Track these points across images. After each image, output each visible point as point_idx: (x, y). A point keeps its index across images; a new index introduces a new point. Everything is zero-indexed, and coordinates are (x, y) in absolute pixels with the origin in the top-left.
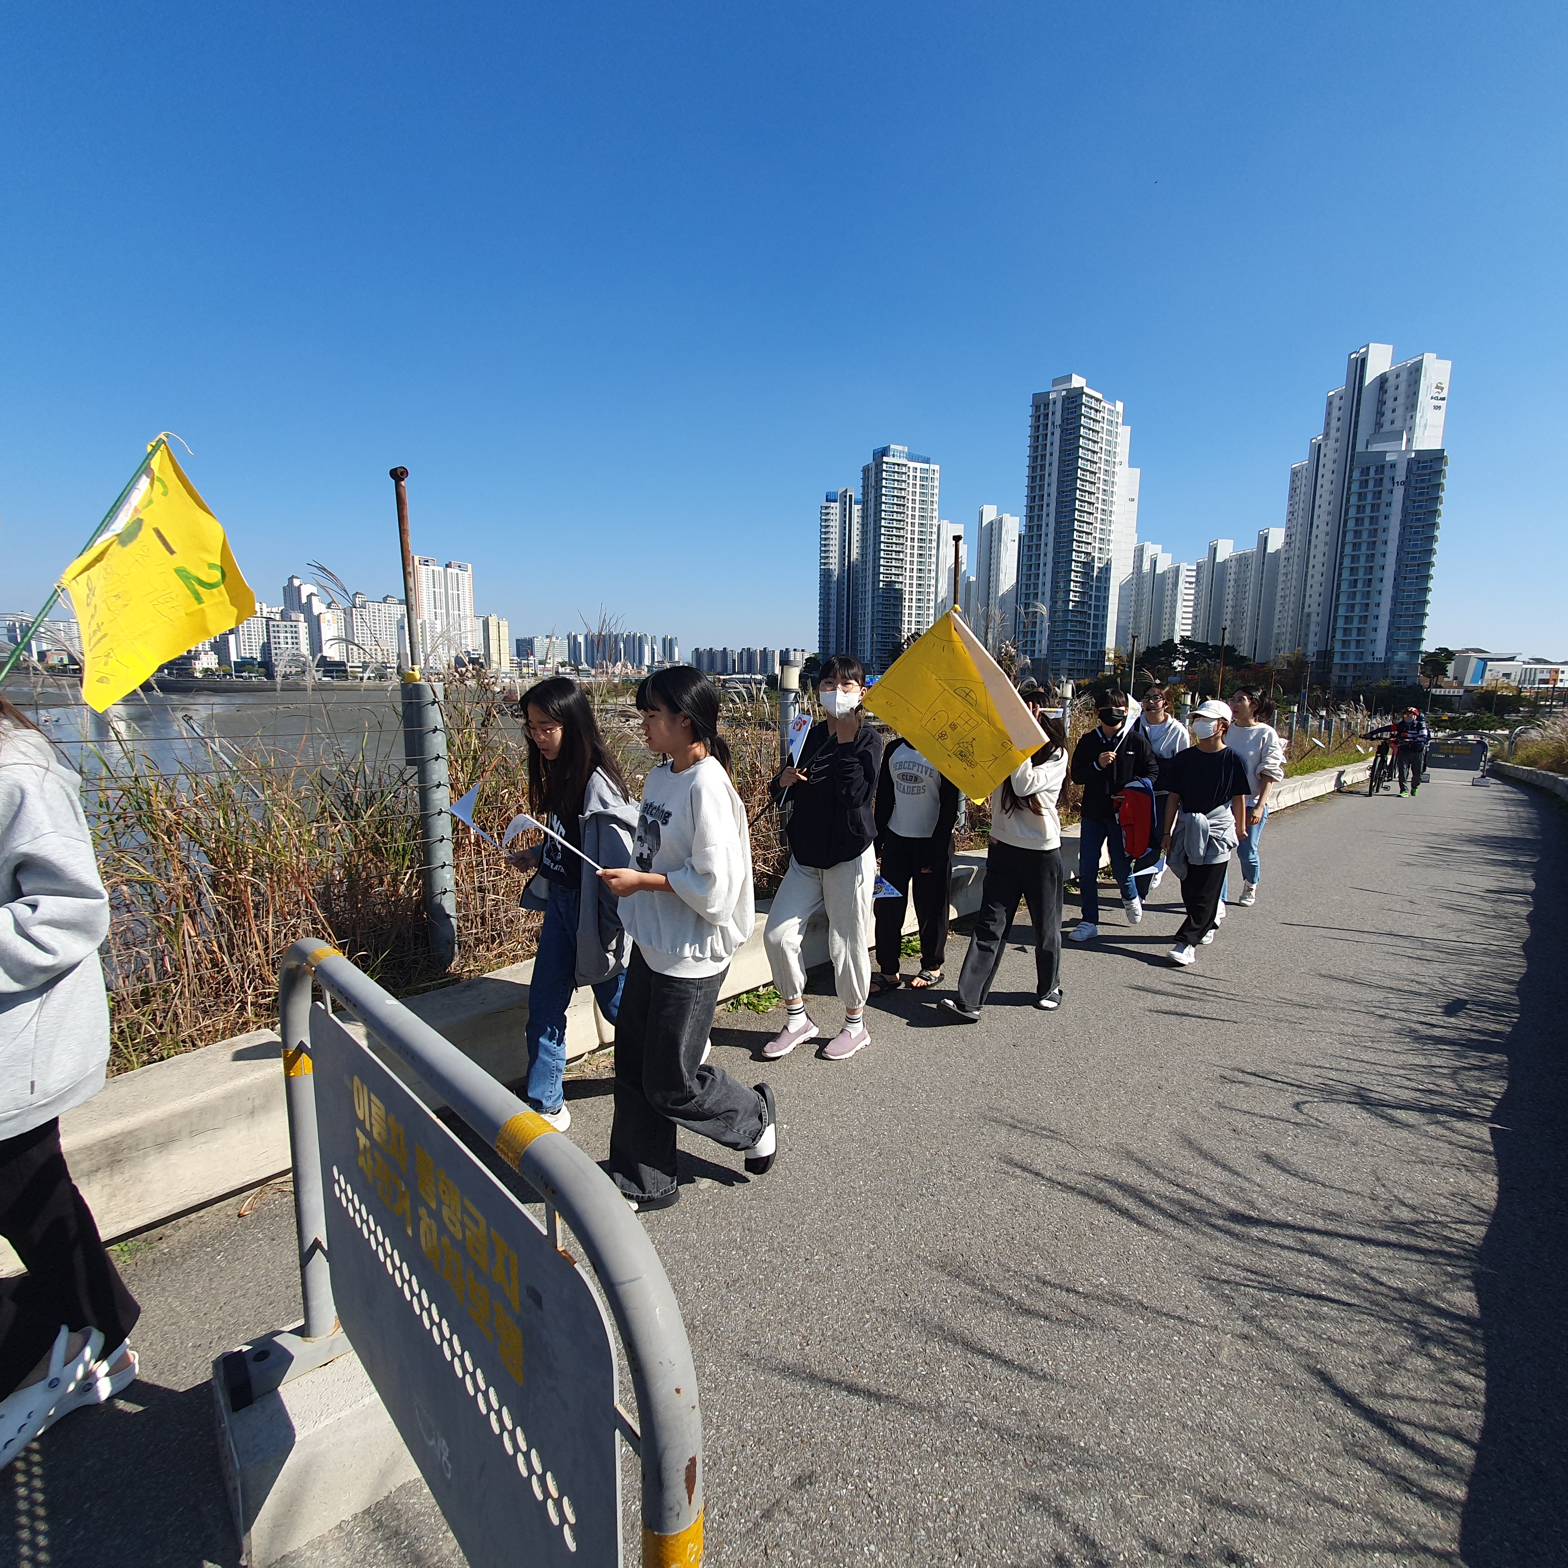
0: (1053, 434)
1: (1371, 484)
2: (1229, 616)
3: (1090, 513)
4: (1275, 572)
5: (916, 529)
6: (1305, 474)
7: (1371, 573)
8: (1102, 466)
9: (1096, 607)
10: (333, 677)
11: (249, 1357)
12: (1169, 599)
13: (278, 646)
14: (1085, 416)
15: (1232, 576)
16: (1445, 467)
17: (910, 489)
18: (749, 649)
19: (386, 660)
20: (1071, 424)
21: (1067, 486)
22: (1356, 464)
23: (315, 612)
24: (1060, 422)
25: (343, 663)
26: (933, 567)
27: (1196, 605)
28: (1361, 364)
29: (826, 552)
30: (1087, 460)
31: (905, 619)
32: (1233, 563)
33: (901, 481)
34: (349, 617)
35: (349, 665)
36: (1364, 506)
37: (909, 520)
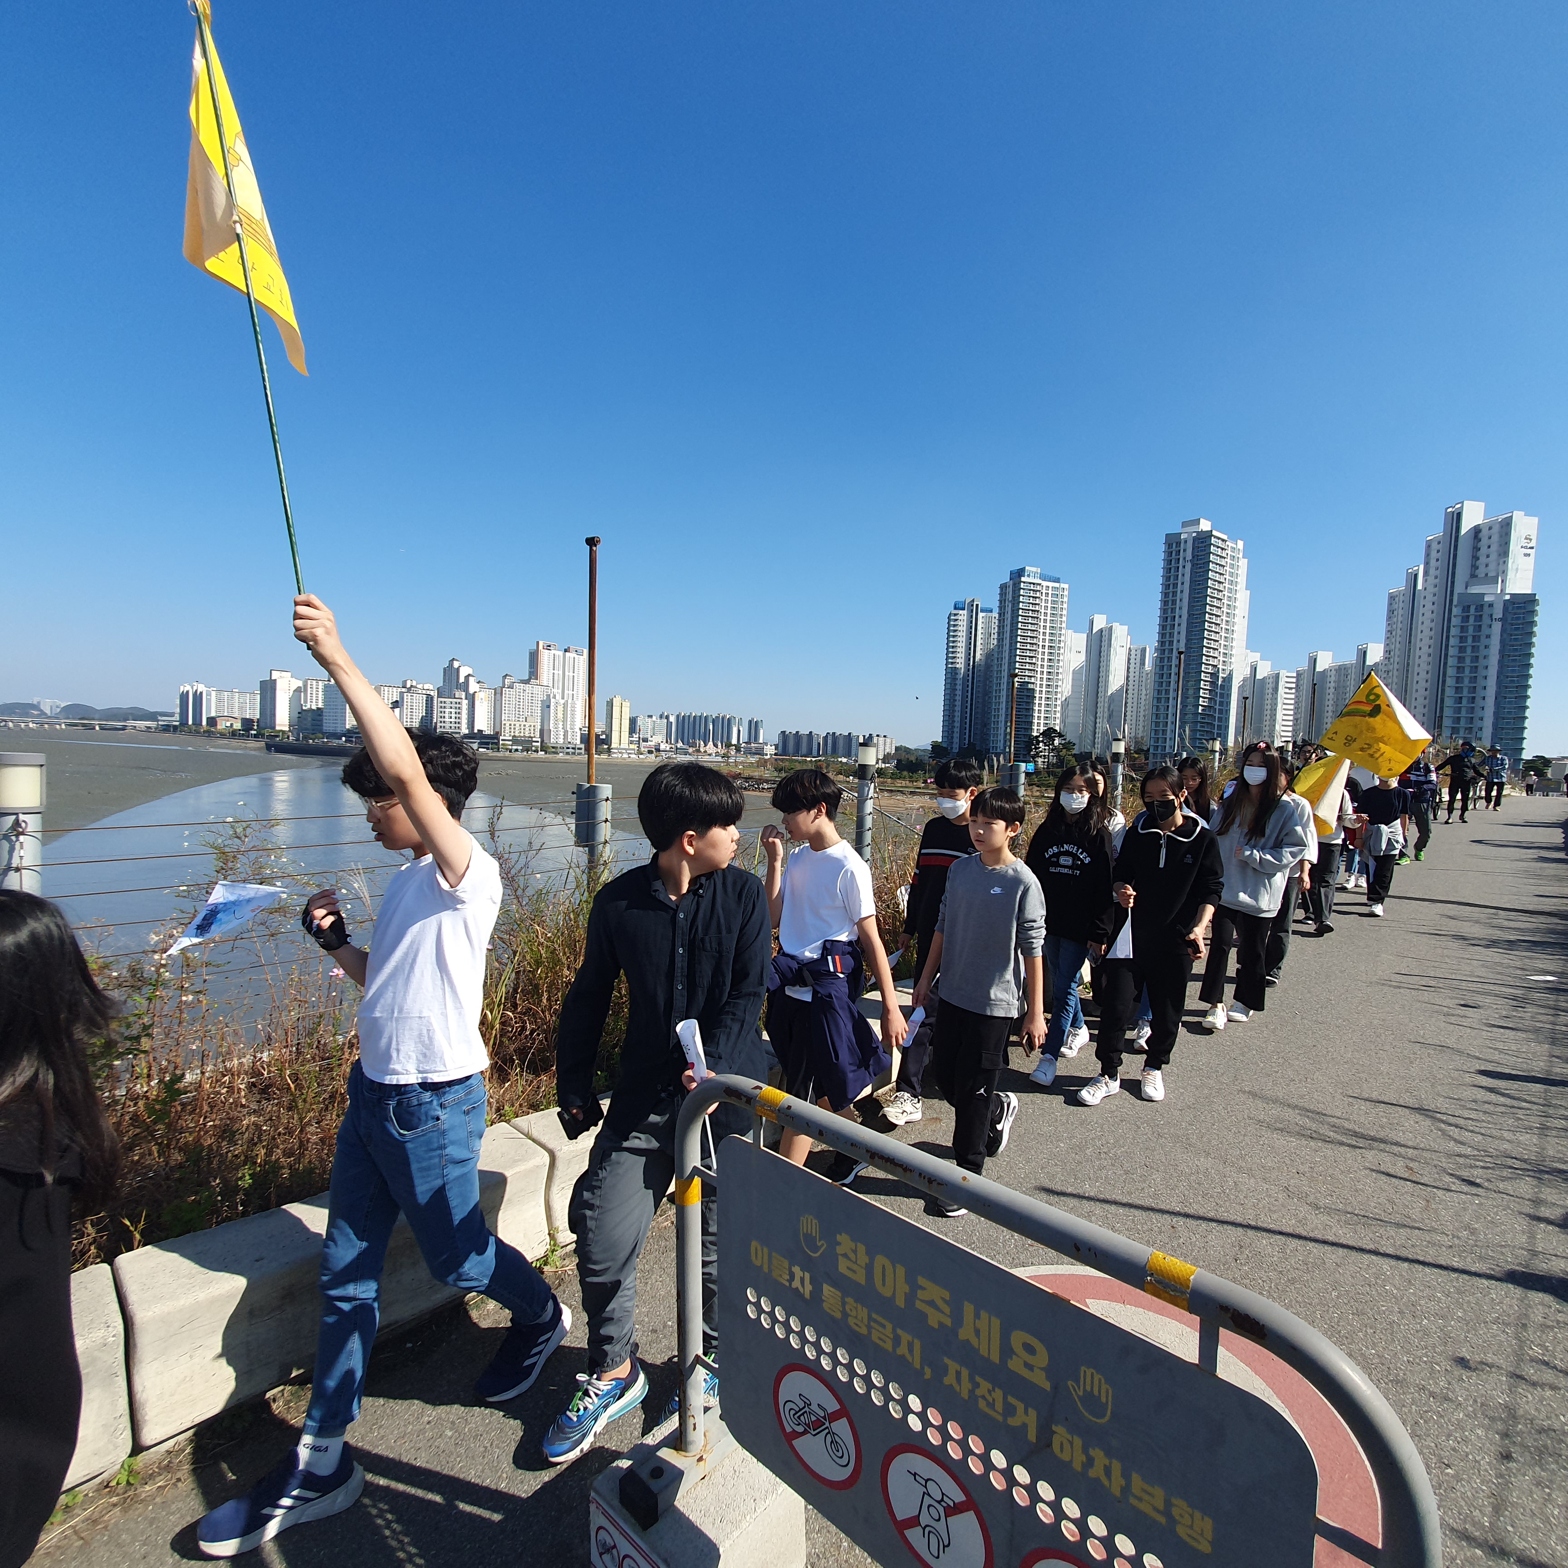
0: (1184, 567)
1: (1472, 619)
2: (1329, 720)
3: (1217, 633)
5: (1047, 638)
6: (1402, 598)
7: (1474, 693)
8: (1226, 593)
9: (1221, 711)
10: (488, 749)
11: (644, 1474)
12: (1269, 702)
13: (442, 720)
14: (1214, 554)
15: (1332, 684)
16: (1537, 608)
17: (1043, 604)
18: (834, 734)
19: (532, 735)
20: (1201, 559)
21: (1197, 610)
22: (1455, 602)
23: (471, 691)
24: (1191, 558)
25: (496, 736)
26: (1061, 670)
27: (1297, 709)
28: (1456, 518)
29: (953, 652)
30: (1215, 589)
31: (1036, 714)
32: (1333, 672)
33: (1036, 598)
34: (498, 696)
35: (501, 738)
36: (1466, 637)
37: (1042, 630)
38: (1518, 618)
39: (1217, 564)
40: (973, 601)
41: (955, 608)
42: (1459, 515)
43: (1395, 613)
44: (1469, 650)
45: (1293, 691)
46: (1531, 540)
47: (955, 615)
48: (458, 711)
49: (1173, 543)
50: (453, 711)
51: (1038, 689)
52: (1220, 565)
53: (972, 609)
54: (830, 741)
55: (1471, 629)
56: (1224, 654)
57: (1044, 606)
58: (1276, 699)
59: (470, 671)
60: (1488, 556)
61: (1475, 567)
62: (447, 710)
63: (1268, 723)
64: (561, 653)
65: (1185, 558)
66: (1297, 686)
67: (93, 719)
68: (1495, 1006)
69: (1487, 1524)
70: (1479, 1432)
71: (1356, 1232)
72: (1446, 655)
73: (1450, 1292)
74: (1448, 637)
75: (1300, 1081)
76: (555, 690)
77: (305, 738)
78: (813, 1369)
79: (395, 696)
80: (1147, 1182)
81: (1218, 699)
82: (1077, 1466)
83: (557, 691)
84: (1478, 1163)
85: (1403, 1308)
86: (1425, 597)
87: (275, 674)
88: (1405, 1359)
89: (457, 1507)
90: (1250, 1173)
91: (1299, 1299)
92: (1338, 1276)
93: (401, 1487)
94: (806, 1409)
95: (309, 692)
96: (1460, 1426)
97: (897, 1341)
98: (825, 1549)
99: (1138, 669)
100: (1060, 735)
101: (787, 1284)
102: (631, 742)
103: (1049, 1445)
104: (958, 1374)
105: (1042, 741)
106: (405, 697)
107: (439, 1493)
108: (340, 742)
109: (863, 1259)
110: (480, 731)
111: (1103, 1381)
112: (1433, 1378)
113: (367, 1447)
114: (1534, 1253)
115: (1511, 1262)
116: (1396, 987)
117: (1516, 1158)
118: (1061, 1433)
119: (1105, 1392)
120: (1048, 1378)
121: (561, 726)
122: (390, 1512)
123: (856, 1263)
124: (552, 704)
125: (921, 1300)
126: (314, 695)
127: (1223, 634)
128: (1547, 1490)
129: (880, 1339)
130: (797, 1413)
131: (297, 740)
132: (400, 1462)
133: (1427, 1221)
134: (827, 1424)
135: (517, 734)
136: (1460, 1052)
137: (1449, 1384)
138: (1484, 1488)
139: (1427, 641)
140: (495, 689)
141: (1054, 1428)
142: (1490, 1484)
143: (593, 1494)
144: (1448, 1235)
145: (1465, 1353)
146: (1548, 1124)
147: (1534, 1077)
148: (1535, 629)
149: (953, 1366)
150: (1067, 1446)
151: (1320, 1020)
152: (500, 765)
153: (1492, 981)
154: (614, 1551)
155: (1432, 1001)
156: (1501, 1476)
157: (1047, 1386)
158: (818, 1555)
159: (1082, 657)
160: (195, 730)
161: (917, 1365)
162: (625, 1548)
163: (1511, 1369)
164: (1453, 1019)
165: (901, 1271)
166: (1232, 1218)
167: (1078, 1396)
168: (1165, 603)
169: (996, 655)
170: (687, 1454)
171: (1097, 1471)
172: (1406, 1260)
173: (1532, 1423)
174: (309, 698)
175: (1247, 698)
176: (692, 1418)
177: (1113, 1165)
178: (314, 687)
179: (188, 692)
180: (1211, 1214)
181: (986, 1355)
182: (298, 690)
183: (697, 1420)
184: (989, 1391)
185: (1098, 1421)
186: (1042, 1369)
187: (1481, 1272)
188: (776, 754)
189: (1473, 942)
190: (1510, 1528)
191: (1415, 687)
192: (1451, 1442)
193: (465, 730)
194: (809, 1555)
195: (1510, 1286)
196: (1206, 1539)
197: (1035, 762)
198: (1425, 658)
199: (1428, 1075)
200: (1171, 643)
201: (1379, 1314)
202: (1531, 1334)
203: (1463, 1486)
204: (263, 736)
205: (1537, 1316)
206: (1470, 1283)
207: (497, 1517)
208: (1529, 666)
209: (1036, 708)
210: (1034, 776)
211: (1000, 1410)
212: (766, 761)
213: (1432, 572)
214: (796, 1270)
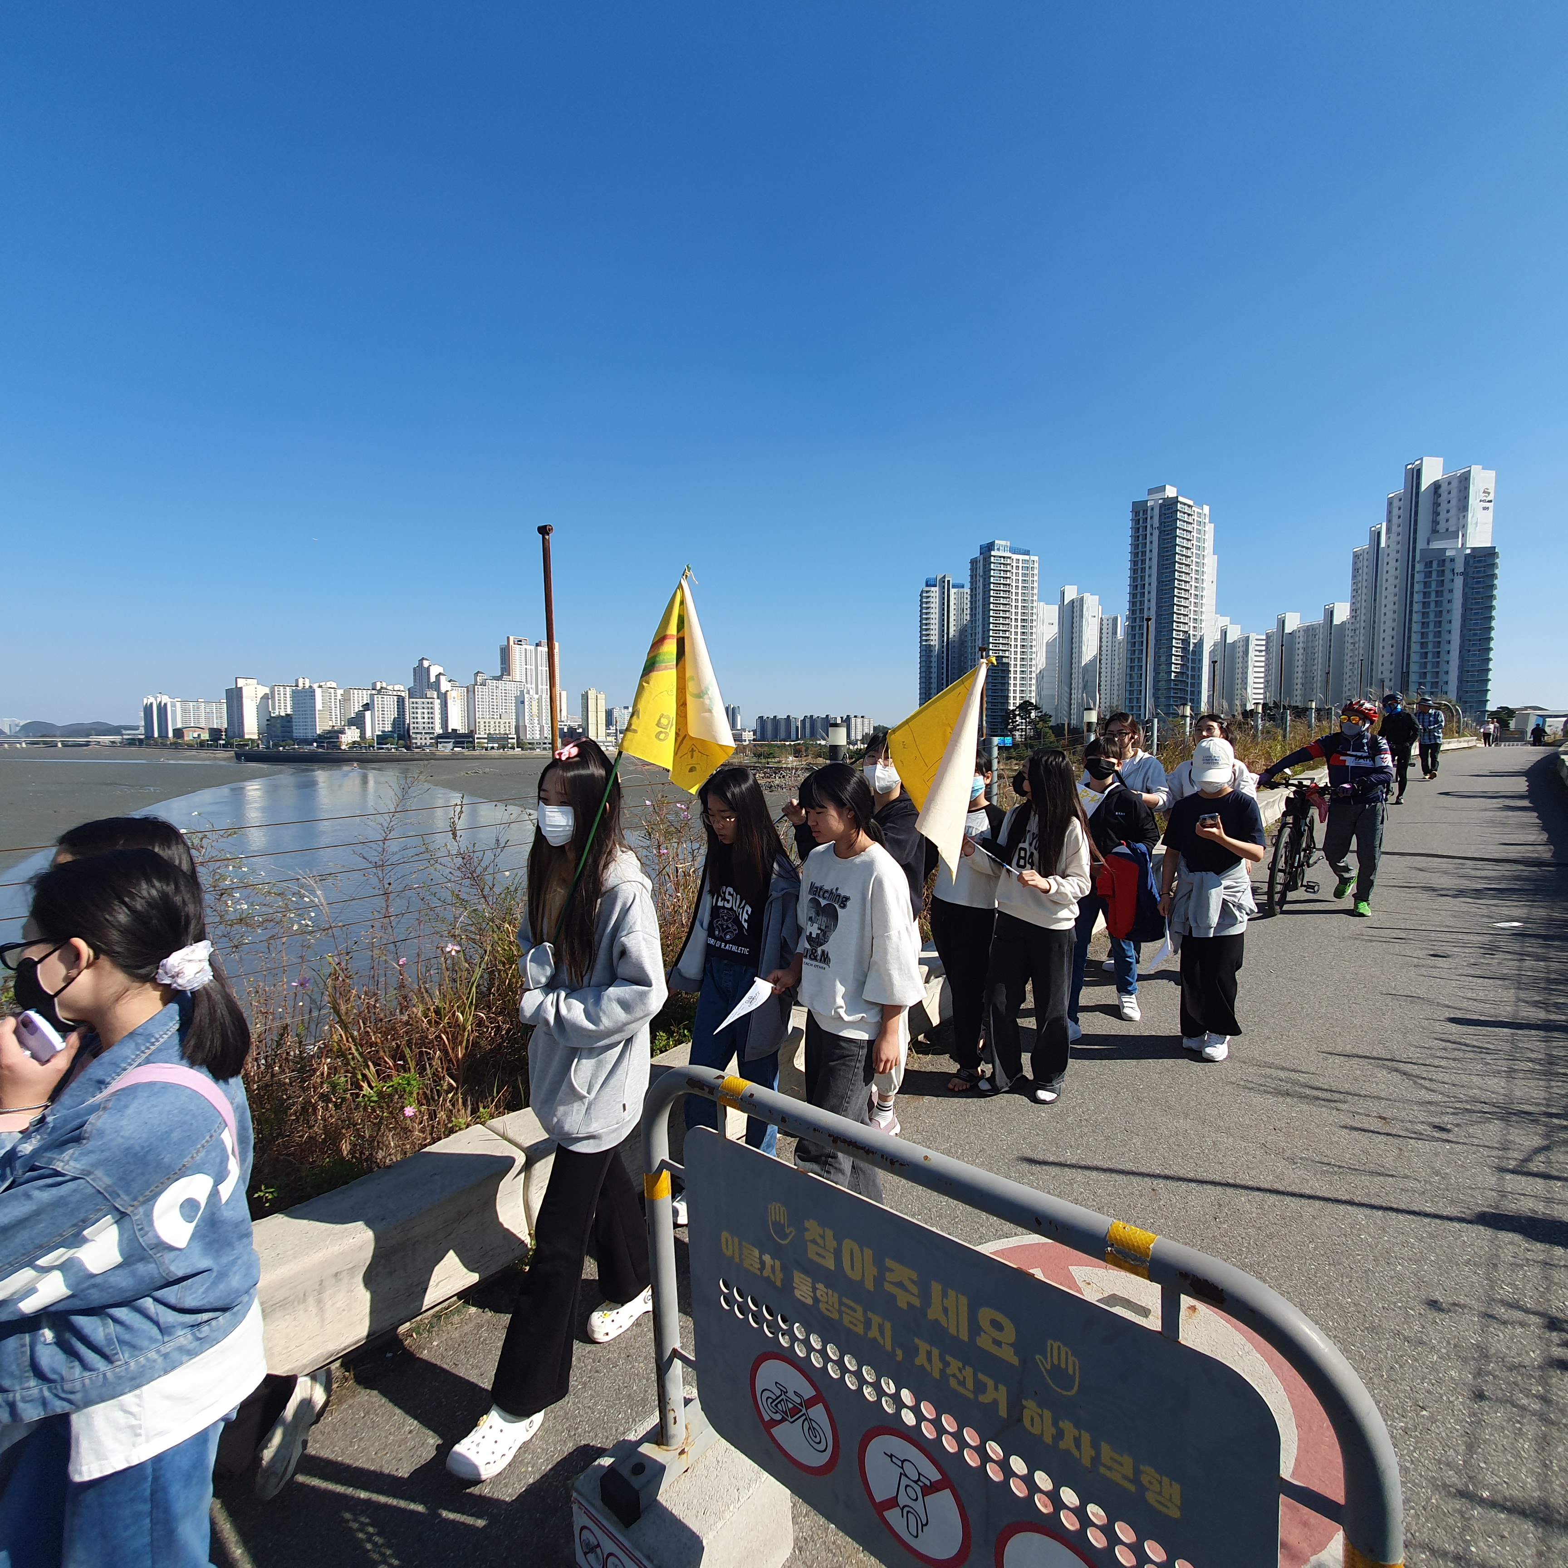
0: (1152, 534)
1: (1434, 575)
2: (1299, 681)
3: (1186, 599)
4: (1342, 642)
5: (1020, 611)
6: (1366, 556)
7: (1439, 647)
8: (1194, 559)
9: (1193, 677)
10: (463, 748)
11: (625, 1472)
12: (1240, 665)
13: (415, 720)
14: (1180, 520)
15: (1301, 645)
16: (1497, 561)
17: (1014, 577)
18: (812, 716)
19: (508, 732)
20: (1168, 526)
21: (1166, 577)
22: (1418, 558)
23: (443, 690)
24: (1158, 525)
25: (471, 735)
26: (1034, 643)
27: (1267, 671)
28: (1417, 474)
29: (927, 630)
30: (1183, 555)
31: (1012, 688)
32: (1302, 633)
33: (1007, 571)
34: (471, 694)
35: (476, 736)
36: (1430, 593)
37: (1014, 604)
38: (1478, 572)
39: (1184, 530)
40: (944, 577)
41: (927, 585)
42: (1419, 471)
43: (1360, 571)
44: (1433, 605)
45: (1263, 653)
46: (1489, 493)
47: (927, 592)
48: (430, 711)
49: (1140, 511)
50: (426, 711)
51: (1012, 663)
52: (1187, 531)
53: (944, 585)
54: (808, 725)
55: (1434, 585)
56: (1195, 619)
57: (1015, 579)
58: (1247, 662)
59: (441, 670)
60: (1448, 511)
61: (1435, 523)
62: (419, 711)
63: (1239, 686)
64: (533, 648)
65: (1152, 526)
66: (1267, 648)
67: (54, 736)
68: (1463, 955)
69: (1461, 1462)
70: (1453, 1373)
71: (1331, 1184)
72: (1411, 611)
73: (1423, 1237)
74: (1412, 593)
75: (1276, 1038)
76: (529, 686)
77: (275, 745)
78: (788, 1357)
79: (365, 699)
80: (1128, 1147)
81: (1190, 665)
82: (1048, 1440)
83: (531, 687)
84: (1448, 1110)
85: (1378, 1255)
86: (1388, 555)
87: (241, 683)
88: (1380, 1305)
89: (440, 1515)
90: (1228, 1131)
91: (1278, 1254)
92: (1314, 1228)
93: (382, 1499)
94: (783, 1397)
95: (277, 698)
96: (1434, 1368)
97: (868, 1324)
98: (813, 1533)
99: (1110, 638)
100: (1036, 708)
101: (759, 1273)
102: (608, 735)
103: (1020, 1420)
104: (929, 1354)
105: (1019, 715)
106: (376, 699)
107: (421, 1503)
108: (312, 748)
109: (832, 1244)
110: (454, 730)
111: (1070, 1353)
112: (1408, 1323)
113: (348, 1461)
114: (1503, 1194)
115: (1482, 1203)
116: (1367, 941)
117: (1485, 1103)
118: (1030, 1407)
119: (1071, 1364)
120: (1016, 1353)
121: (536, 722)
122: (372, 1525)
123: (824, 1248)
124: (526, 700)
125: (892, 1283)
126: (282, 702)
127: (1192, 600)
128: (1518, 1425)
129: (851, 1322)
130: (774, 1401)
131: (268, 748)
132: (381, 1474)
133: (1400, 1169)
134: (804, 1411)
135: (492, 732)
136: (1429, 1002)
137: (1424, 1327)
138: (1458, 1427)
139: (1391, 598)
140: (467, 687)
141: (1024, 1402)
142: (1464, 1424)
143: (575, 1494)
144: (1420, 1182)
145: (1437, 1296)
146: (1516, 1067)
147: (1501, 1021)
148: (1496, 582)
149: (923, 1346)
150: (1037, 1419)
151: (1294, 977)
152: (476, 763)
153: (1460, 930)
154: (598, 1550)
155: (1403, 953)
156: (1475, 1415)
157: (1015, 1361)
158: (805, 1539)
159: (1055, 629)
160: (162, 742)
161: (888, 1347)
162: (609, 1546)
163: (1483, 1309)
164: (1423, 971)
165: (868, 1253)
166: (1211, 1177)
167: (1045, 1369)
168: (1134, 571)
169: (969, 631)
170: (669, 1448)
171: (1066, 1443)
172: (1380, 1208)
173: (1503, 1361)
174: (277, 704)
175: (1216, 662)
176: (672, 1412)
177: (1094, 1132)
178: (282, 693)
179: (151, 704)
180: (1191, 1175)
181: (956, 1334)
182: (265, 697)
183: (676, 1414)
184: (960, 1370)
185: (1065, 1393)
186: (1011, 1345)
187: (1453, 1215)
188: (754, 740)
189: (1442, 893)
190: (1482, 1465)
191: (1381, 644)
192: (1425, 1384)
193: (438, 730)
194: (797, 1539)
195: (1481, 1227)
196: (1176, 1505)
197: (1013, 735)
198: (1390, 615)
199: (1400, 1026)
200: (1142, 611)
201: (1354, 1263)
202: (1502, 1273)
203: (1438, 1427)
204: (232, 745)
205: (1507, 1255)
206: (1442, 1228)
207: (480, 1523)
208: (1491, 618)
209: (1012, 682)
210: (1012, 750)
211: (972, 1388)
212: (745, 747)
213: (1394, 528)
214: (767, 1258)
